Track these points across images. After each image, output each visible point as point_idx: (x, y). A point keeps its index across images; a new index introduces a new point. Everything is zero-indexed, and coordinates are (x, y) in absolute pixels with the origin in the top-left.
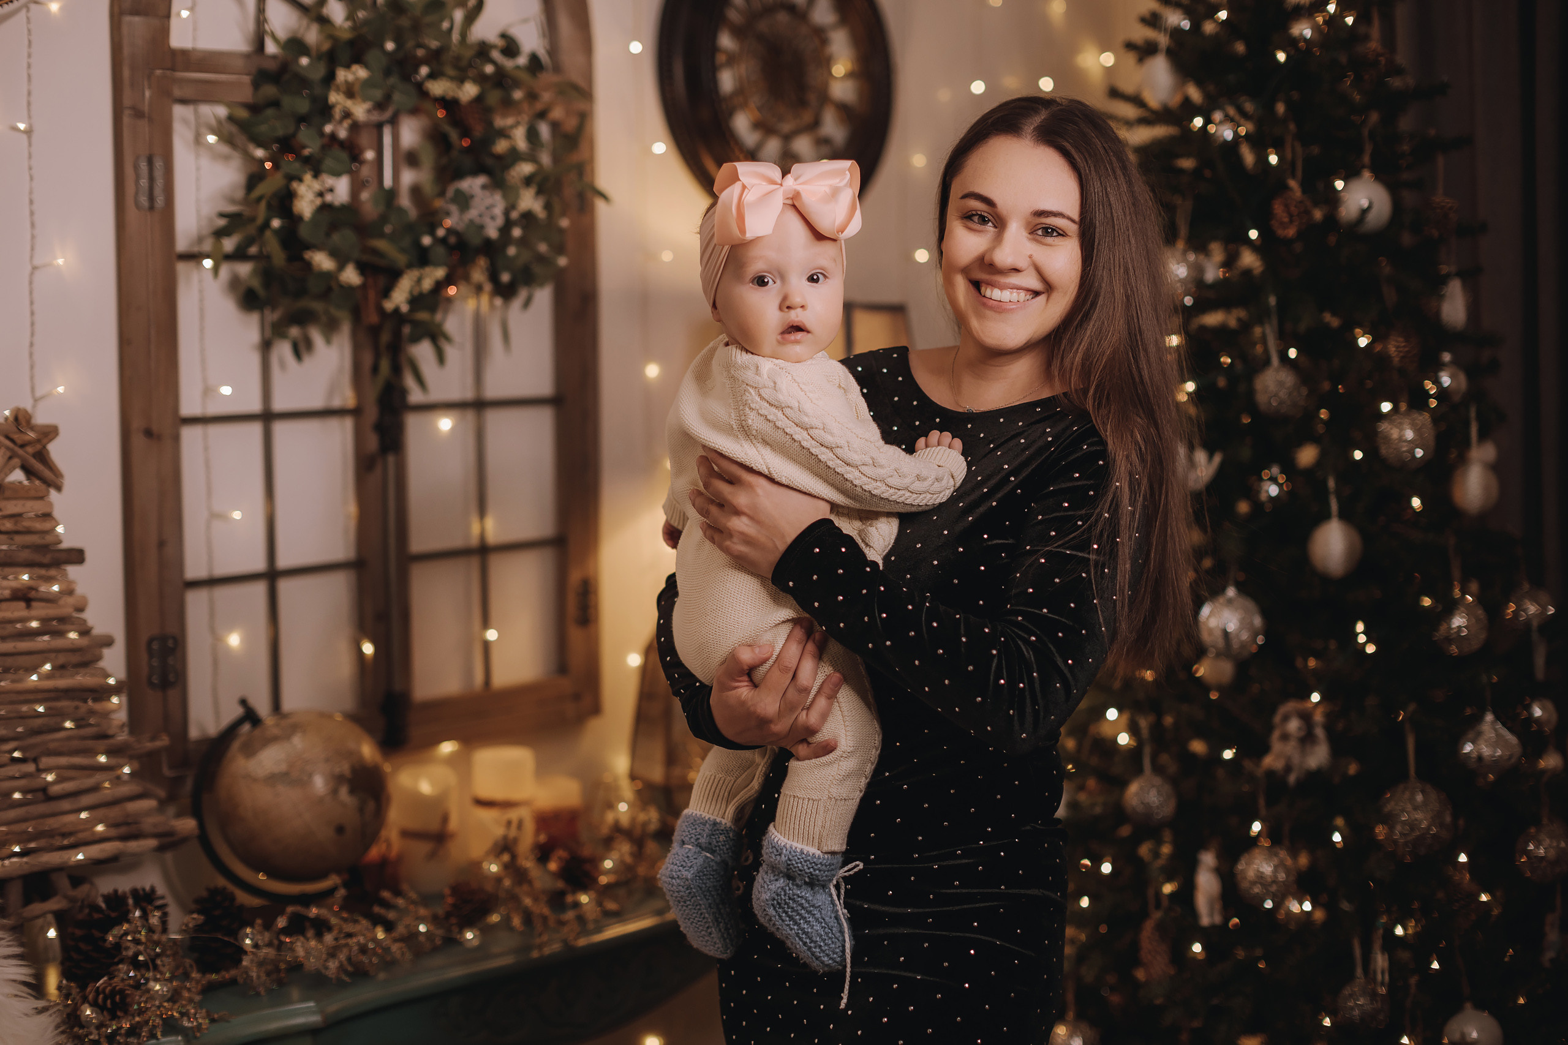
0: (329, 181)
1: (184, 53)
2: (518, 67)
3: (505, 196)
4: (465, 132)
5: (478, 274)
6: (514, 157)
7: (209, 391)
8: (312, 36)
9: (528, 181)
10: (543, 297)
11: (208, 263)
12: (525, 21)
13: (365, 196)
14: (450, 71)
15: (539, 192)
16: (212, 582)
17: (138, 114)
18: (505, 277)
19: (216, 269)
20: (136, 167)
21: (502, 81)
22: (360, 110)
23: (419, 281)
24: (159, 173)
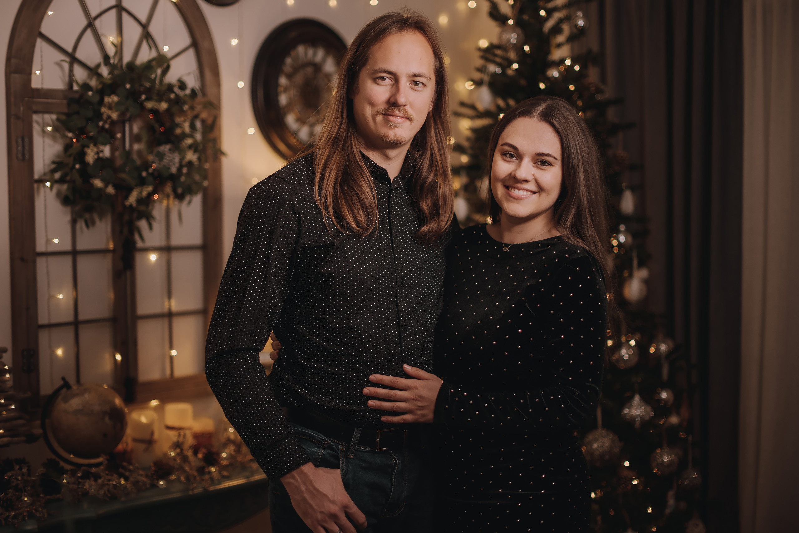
0: (102, 147)
1: (37, 90)
2: (186, 95)
3: (180, 154)
4: (162, 124)
5: (168, 189)
6: (184, 136)
7: (48, 241)
8: (93, 83)
9: (190, 147)
10: (197, 200)
11: (48, 184)
12: (189, 74)
13: (117, 154)
14: (155, 98)
15: (196, 151)
16: (51, 326)
17: (18, 118)
18: (180, 191)
19: (51, 187)
20: (17, 142)
21: (178, 101)
22: (114, 116)
23: (141, 193)
24: (26, 144)
